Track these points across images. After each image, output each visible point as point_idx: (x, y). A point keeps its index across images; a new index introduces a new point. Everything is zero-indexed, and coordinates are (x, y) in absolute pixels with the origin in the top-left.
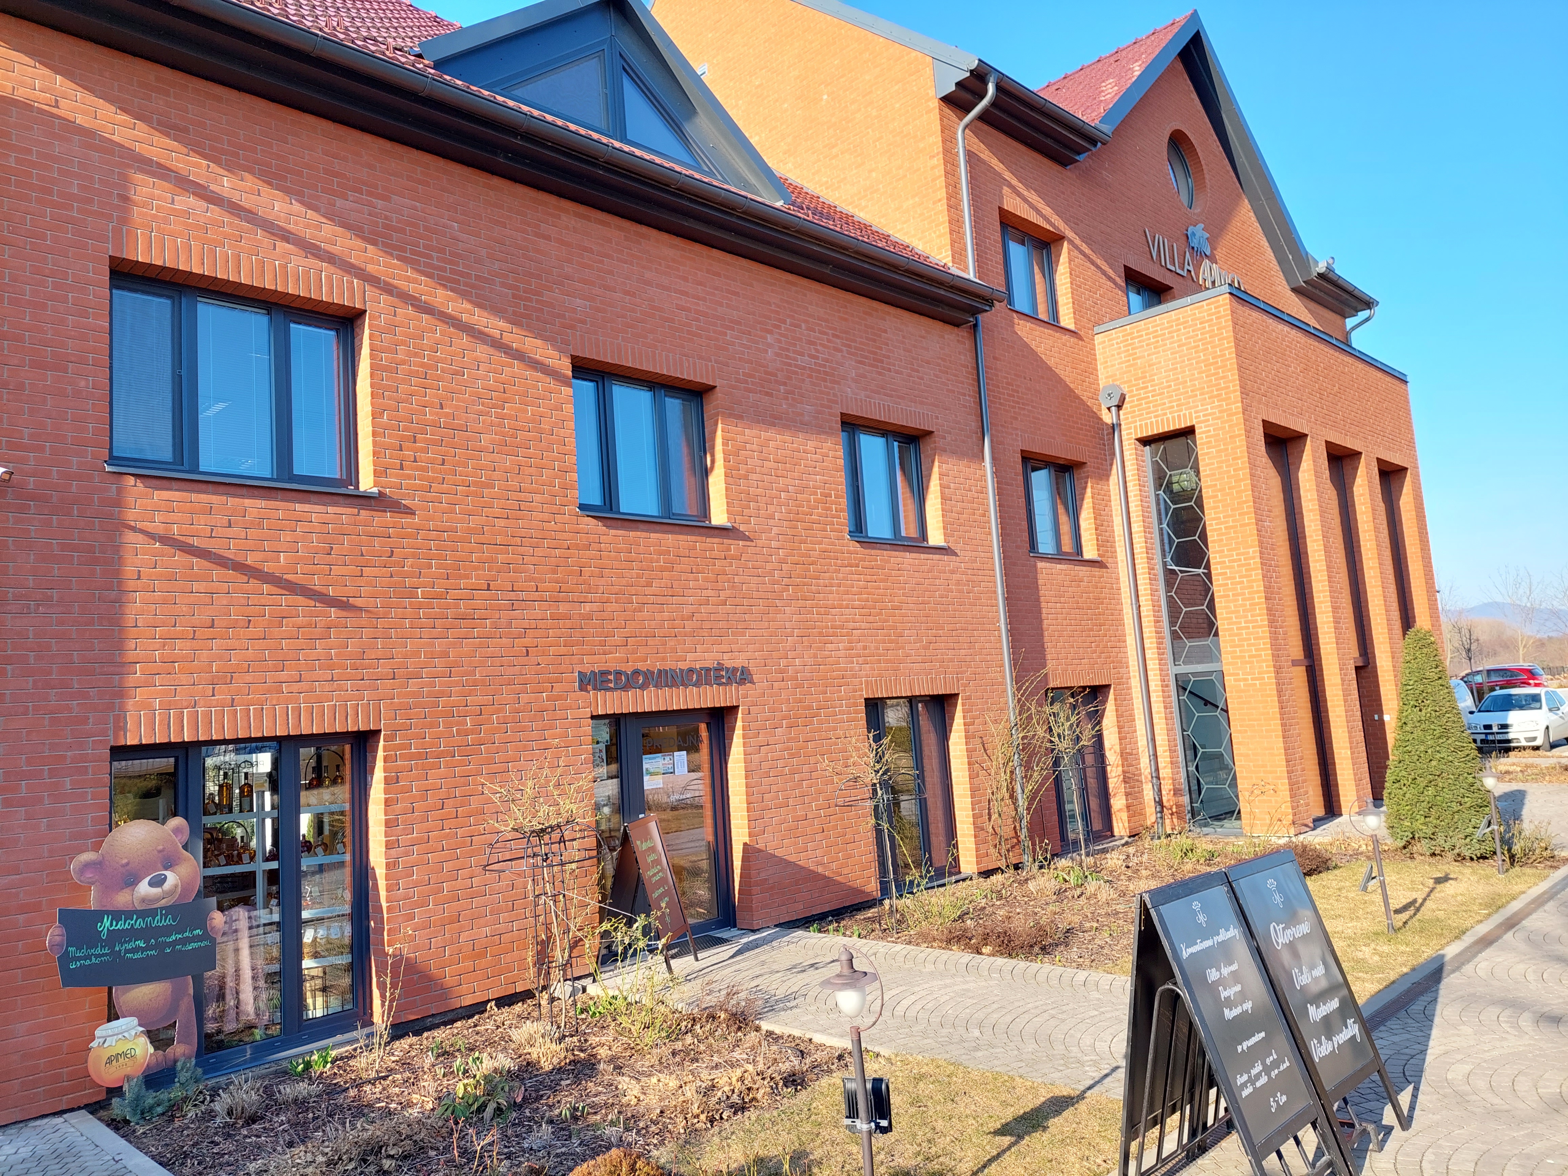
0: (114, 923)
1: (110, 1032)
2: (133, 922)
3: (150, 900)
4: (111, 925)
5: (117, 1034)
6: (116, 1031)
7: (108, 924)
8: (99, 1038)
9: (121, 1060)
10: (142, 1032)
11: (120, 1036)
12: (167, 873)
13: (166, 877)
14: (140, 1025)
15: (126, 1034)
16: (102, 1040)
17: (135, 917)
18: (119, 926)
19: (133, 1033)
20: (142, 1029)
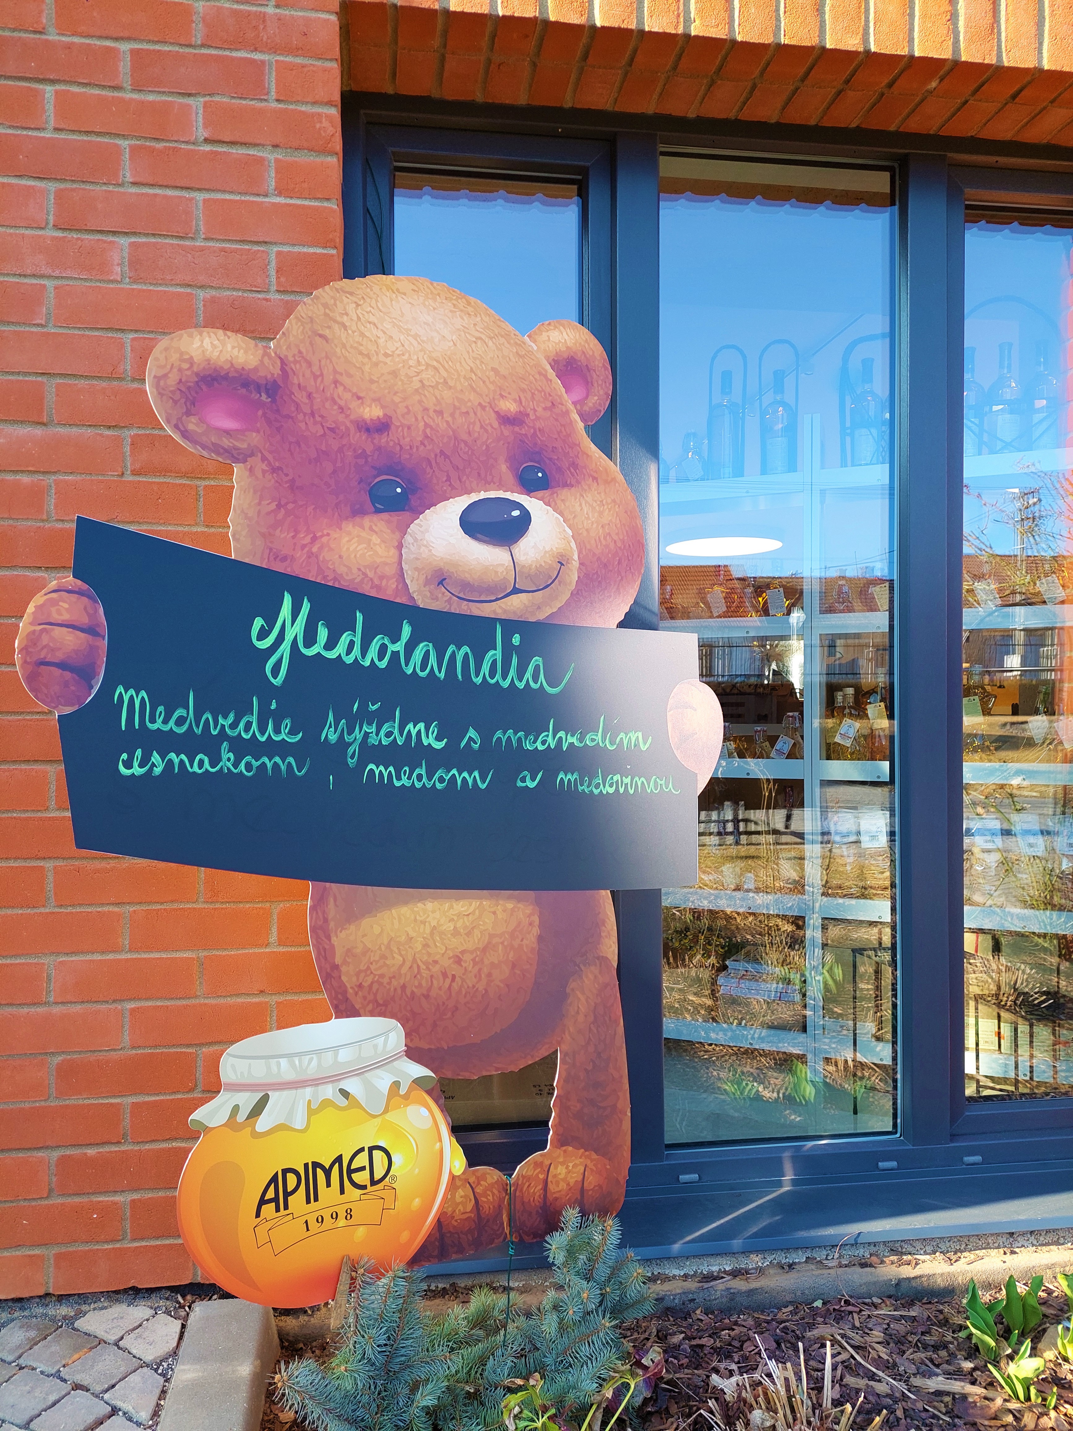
0: (323, 634)
1: (285, 1071)
2: (399, 647)
3: (466, 585)
4: (310, 639)
5: (316, 1082)
6: (312, 1068)
7: (296, 630)
8: (237, 1087)
9: (329, 1195)
10: (418, 1082)
11: (329, 1091)
12: (532, 504)
13: (526, 518)
14: (413, 1053)
15: (352, 1085)
16: (247, 1101)
17: (406, 631)
18: (340, 649)
19: (383, 1081)
20: (419, 1071)
